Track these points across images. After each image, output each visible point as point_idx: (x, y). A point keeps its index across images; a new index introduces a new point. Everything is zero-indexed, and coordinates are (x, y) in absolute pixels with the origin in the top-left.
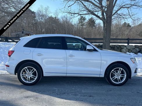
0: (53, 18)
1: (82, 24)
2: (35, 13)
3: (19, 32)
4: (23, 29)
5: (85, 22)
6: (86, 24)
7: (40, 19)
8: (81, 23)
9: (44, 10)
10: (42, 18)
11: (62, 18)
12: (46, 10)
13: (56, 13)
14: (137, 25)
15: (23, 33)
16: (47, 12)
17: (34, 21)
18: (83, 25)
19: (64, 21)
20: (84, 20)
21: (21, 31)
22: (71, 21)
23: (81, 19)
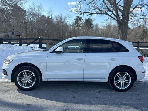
0: (46, 17)
1: (79, 24)
2: (25, 11)
3: (8, 33)
4: (13, 30)
5: (81, 23)
6: (82, 25)
7: (32, 18)
8: (77, 24)
9: (37, 9)
10: (33, 17)
11: (56, 18)
12: (39, 8)
13: (51, 12)
14: (137, 27)
15: (13, 33)
16: (40, 11)
18: (78, 26)
19: (58, 21)
20: (80, 21)
21: (11, 32)
22: (66, 21)
23: (77, 19)
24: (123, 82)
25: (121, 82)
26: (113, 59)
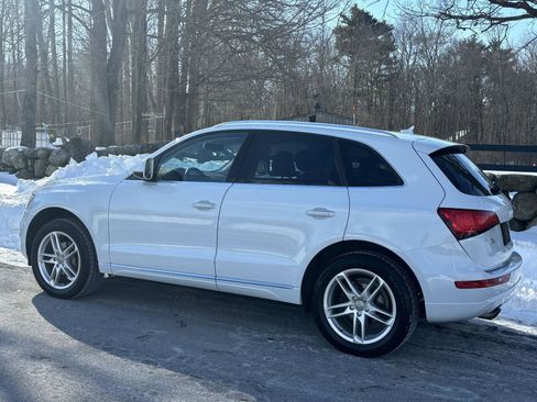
2: (389, 28)
17: (383, 66)
24: (364, 312)
25: (355, 311)
26: (321, 214)
